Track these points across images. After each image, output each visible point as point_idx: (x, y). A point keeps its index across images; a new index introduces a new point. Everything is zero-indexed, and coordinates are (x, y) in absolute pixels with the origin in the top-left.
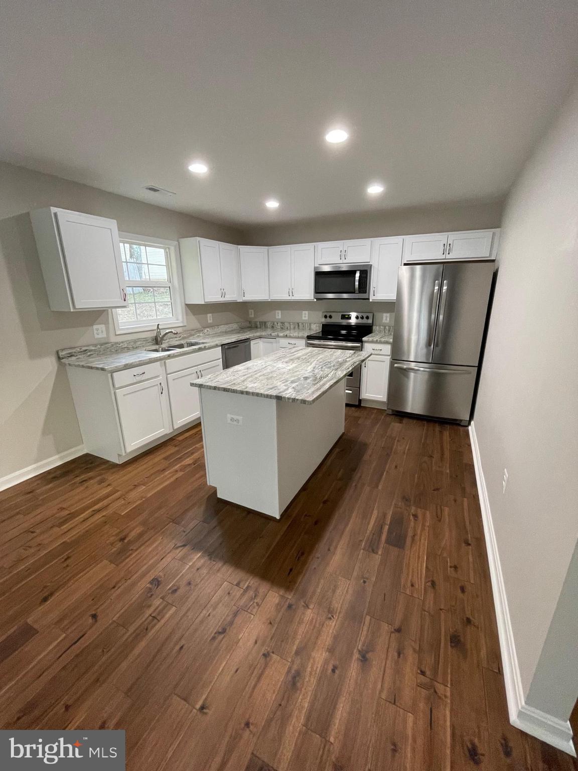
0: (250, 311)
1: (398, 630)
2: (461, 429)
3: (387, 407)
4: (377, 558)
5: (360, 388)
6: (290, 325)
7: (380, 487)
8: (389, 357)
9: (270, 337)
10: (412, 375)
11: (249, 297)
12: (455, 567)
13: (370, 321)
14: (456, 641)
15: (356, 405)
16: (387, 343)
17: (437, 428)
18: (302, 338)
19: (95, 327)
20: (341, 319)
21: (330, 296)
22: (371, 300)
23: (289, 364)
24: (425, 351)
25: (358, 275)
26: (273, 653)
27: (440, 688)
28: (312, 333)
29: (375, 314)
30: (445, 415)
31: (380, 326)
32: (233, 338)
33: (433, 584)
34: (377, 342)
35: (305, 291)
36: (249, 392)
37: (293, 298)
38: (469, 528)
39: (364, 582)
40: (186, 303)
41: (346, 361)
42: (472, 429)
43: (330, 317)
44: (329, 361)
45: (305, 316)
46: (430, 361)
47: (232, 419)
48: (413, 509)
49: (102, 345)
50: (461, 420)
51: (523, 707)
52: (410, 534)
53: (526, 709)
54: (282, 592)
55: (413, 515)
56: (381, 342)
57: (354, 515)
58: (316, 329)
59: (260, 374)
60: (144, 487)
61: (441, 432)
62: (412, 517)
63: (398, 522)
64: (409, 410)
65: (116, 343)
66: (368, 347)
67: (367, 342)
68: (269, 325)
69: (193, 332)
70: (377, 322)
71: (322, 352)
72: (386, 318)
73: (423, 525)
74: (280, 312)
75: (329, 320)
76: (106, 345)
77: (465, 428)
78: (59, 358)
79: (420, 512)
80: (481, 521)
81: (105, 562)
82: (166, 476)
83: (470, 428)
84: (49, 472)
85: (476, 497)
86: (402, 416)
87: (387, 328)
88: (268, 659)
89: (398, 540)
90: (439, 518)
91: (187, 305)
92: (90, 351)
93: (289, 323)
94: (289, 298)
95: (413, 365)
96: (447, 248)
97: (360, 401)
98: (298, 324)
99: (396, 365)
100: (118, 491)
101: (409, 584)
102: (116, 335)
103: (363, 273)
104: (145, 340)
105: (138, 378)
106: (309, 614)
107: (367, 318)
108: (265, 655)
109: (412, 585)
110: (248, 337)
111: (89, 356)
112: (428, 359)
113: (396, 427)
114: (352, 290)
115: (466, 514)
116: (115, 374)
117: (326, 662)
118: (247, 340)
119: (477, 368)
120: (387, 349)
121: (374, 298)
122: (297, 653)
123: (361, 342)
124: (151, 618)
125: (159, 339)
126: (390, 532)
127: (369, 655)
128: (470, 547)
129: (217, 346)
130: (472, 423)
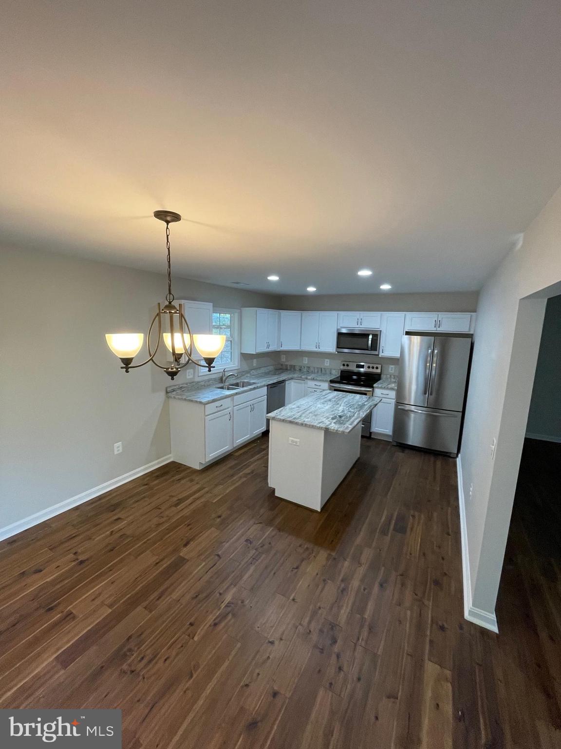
0: (282, 356)
1: (402, 575)
2: (451, 460)
3: (393, 439)
4: (388, 538)
5: (370, 423)
6: (315, 369)
7: (388, 497)
8: (394, 401)
9: (300, 379)
10: (412, 415)
11: (285, 348)
12: (439, 547)
13: (379, 371)
14: (437, 583)
15: (367, 436)
16: (392, 389)
17: (432, 459)
18: (326, 381)
19: (188, 371)
20: (356, 367)
21: (346, 350)
22: (380, 356)
23: (326, 405)
24: (422, 397)
25: (370, 337)
26: (328, 579)
27: (426, 602)
28: (333, 377)
29: (384, 365)
30: (438, 448)
31: (386, 375)
32: (274, 380)
33: (424, 554)
34: (384, 388)
35: (329, 345)
36: (307, 425)
37: (319, 350)
38: (450, 526)
39: (380, 550)
40: (242, 352)
41: (364, 405)
42: (459, 461)
43: (348, 365)
44: (352, 404)
45: (327, 363)
46: (426, 406)
47: (292, 441)
48: (412, 512)
49: (190, 383)
50: (451, 453)
51: (471, 608)
52: (409, 526)
53: (473, 609)
54: (328, 552)
55: (412, 516)
56: (388, 389)
57: (370, 513)
58: (336, 374)
59: (308, 412)
60: (222, 486)
61: (435, 462)
62: (411, 517)
63: (401, 519)
64: (410, 443)
65: (198, 382)
66: (378, 392)
67: (378, 388)
68: (297, 368)
69: (244, 373)
70: (385, 372)
71: (346, 396)
72: (391, 369)
73: (419, 523)
74: (307, 358)
75: (346, 368)
76: (192, 384)
77: (454, 459)
78: (167, 392)
79: (417, 514)
80: (460, 522)
81: (213, 529)
82: (235, 480)
83: (458, 459)
84: (152, 472)
85: (457, 508)
86: (404, 447)
87: (392, 376)
88: (326, 582)
89: (401, 528)
90: (430, 519)
91: (241, 353)
92: (184, 387)
93: (314, 368)
94: (316, 350)
95: (413, 408)
96: (438, 324)
97: (371, 433)
98: (321, 368)
99: (399, 407)
100: (205, 488)
101: (409, 554)
102: (199, 376)
103: (374, 337)
104: (215, 379)
105: (219, 409)
106: (346, 564)
107: (377, 368)
108: (324, 580)
109: (411, 554)
110: (284, 378)
111: (183, 391)
112: (424, 405)
113: (400, 455)
114: (366, 348)
115: (449, 517)
116: (206, 406)
117: (360, 586)
118: (283, 381)
119: (461, 413)
120: (393, 394)
121: (382, 354)
122: (342, 581)
123: (373, 387)
124: (252, 559)
125: (224, 379)
126: (396, 524)
127: (384, 585)
128: (450, 537)
129: (264, 386)
130: (459, 455)
